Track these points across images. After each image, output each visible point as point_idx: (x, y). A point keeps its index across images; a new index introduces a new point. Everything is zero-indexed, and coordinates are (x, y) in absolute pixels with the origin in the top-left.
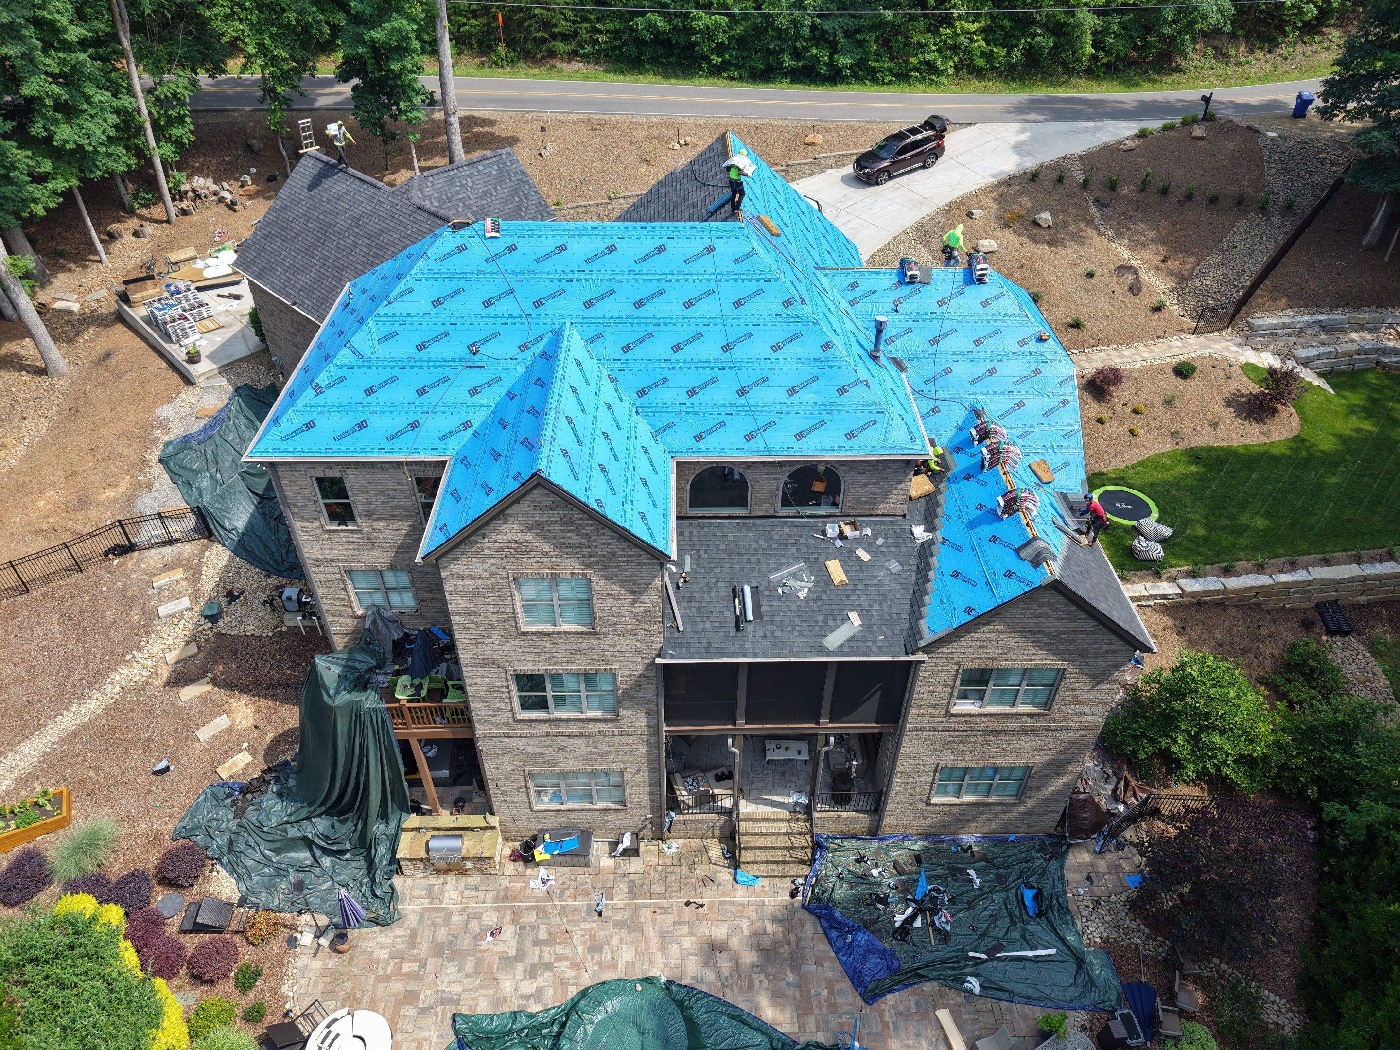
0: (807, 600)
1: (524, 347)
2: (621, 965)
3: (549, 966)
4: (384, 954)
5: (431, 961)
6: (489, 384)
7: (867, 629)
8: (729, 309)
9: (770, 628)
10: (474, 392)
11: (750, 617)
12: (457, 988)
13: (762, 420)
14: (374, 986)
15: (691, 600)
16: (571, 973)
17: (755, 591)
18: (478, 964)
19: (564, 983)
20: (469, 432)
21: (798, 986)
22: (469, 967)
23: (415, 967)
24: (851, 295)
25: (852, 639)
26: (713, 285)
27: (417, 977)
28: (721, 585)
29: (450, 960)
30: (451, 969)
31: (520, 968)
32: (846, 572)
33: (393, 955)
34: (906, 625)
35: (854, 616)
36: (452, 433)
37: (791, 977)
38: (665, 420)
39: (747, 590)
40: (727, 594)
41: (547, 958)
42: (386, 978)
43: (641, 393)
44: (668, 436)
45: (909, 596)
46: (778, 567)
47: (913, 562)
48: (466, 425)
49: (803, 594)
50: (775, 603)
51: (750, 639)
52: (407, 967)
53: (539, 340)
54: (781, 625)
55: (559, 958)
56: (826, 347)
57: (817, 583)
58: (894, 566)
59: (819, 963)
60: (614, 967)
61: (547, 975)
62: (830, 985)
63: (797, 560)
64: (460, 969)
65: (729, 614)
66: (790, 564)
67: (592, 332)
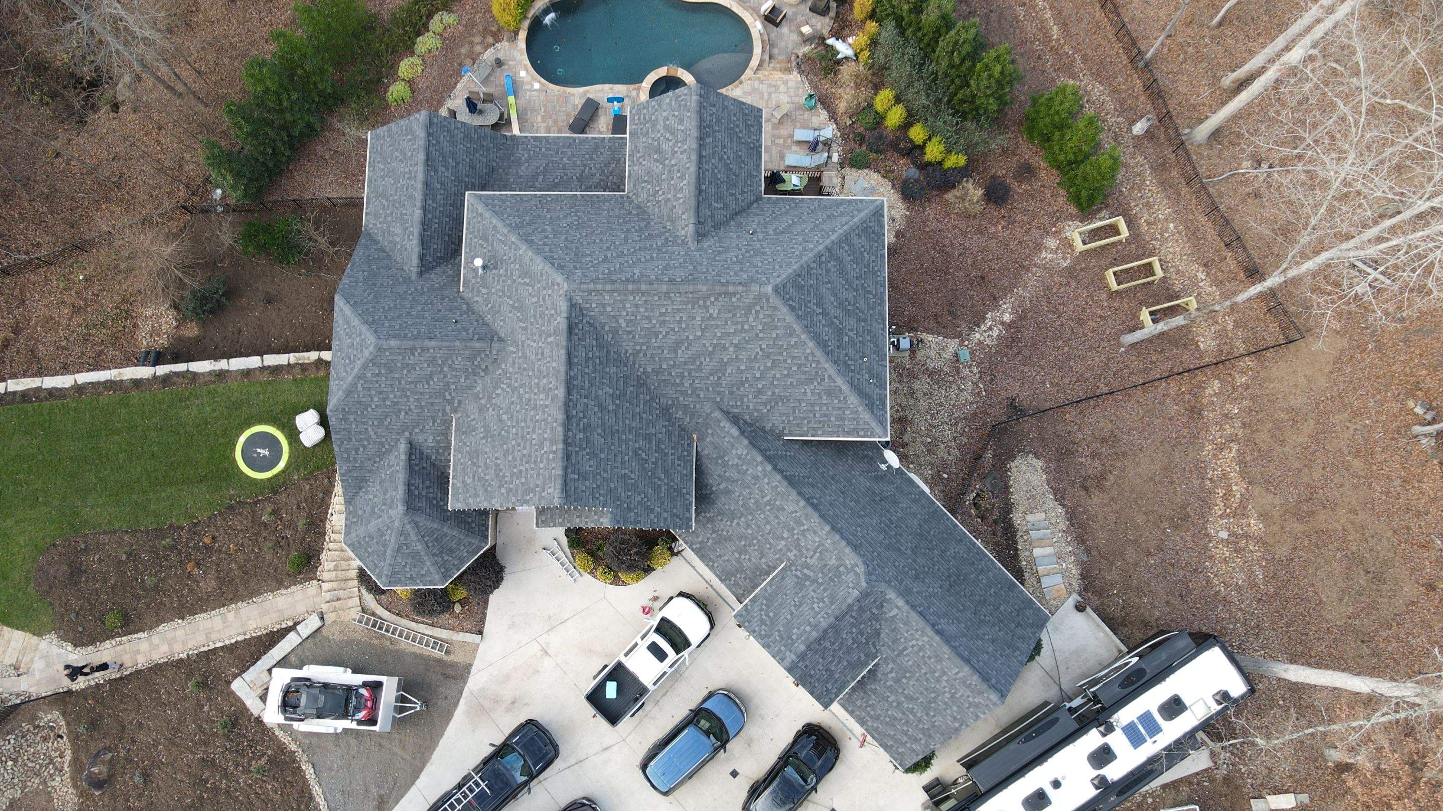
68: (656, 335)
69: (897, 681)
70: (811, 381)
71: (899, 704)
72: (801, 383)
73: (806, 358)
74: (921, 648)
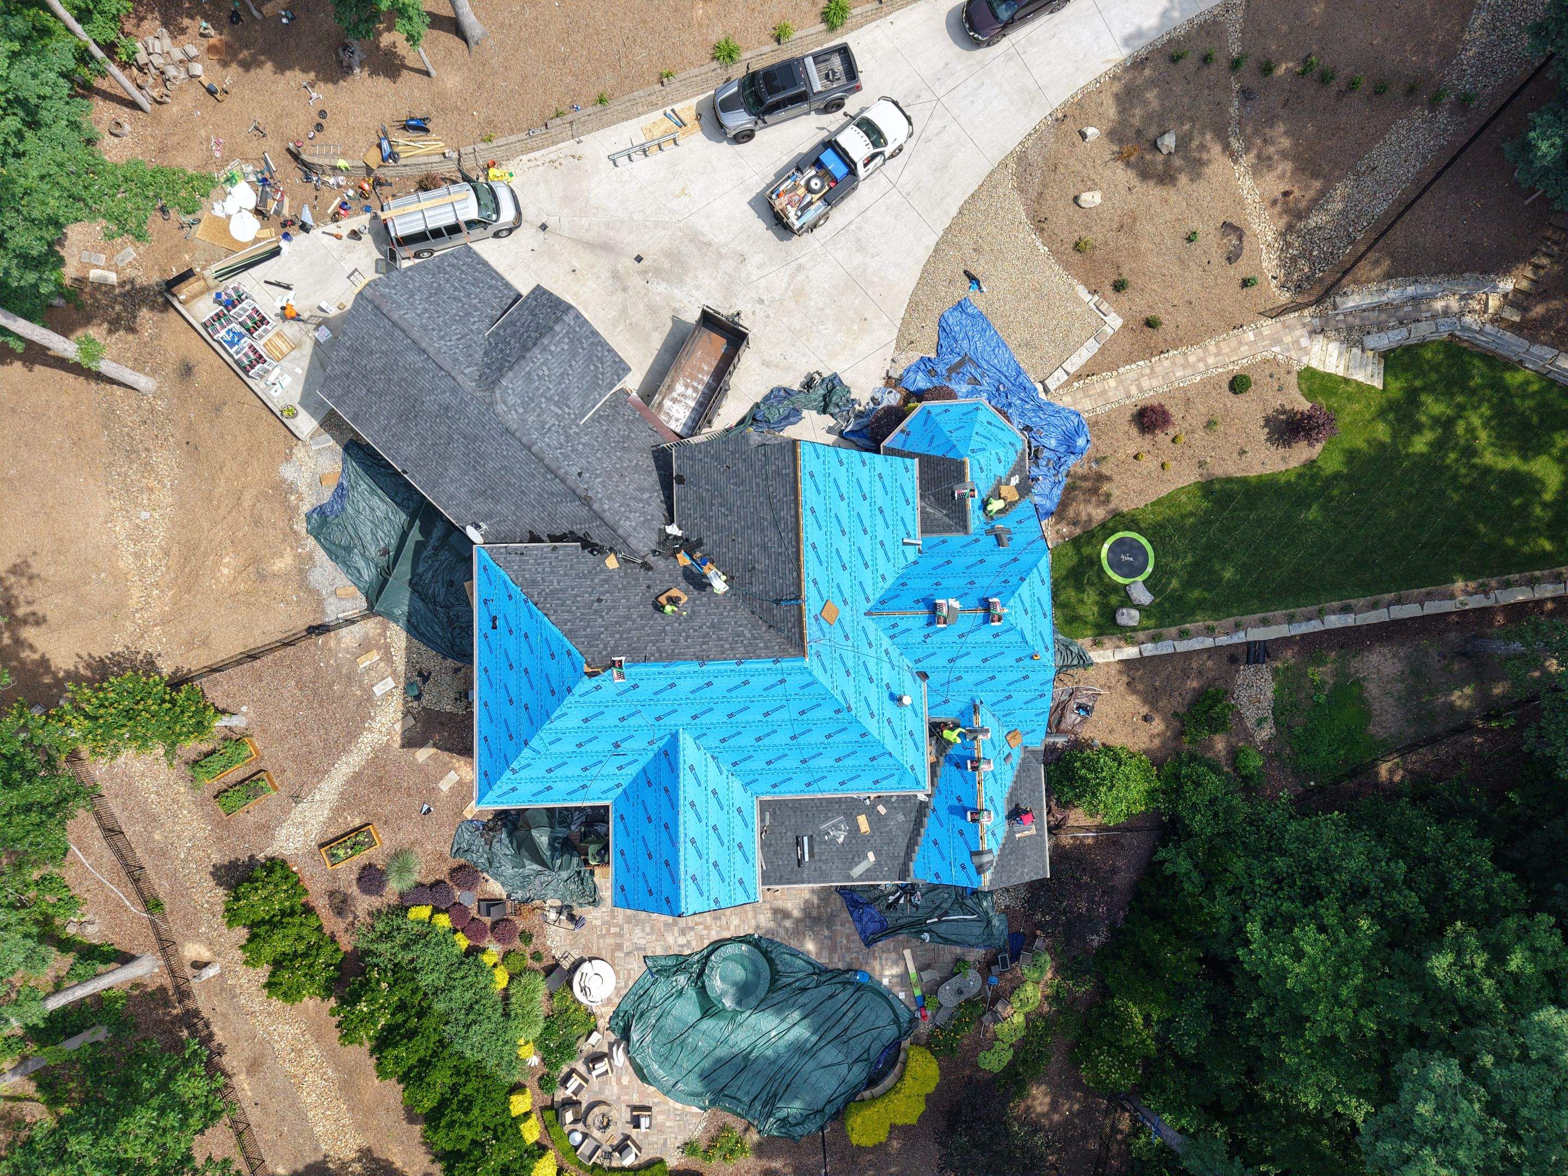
0: (843, 844)
1: (651, 743)
2: (732, 928)
3: (692, 929)
4: (598, 923)
5: (626, 926)
6: (630, 763)
7: (878, 863)
8: (796, 716)
9: (818, 864)
10: (620, 768)
11: (807, 859)
12: (643, 942)
13: (817, 776)
14: (598, 943)
15: (770, 845)
16: (705, 932)
17: (811, 839)
18: (652, 928)
19: (702, 938)
20: (621, 789)
21: (831, 938)
22: (648, 929)
23: (618, 930)
24: (892, 632)
25: (868, 870)
26: (784, 702)
27: (620, 935)
28: (789, 834)
29: (637, 925)
30: (638, 931)
31: (676, 929)
32: (870, 823)
33: (603, 923)
34: (902, 861)
35: (871, 856)
36: (609, 790)
37: (827, 933)
38: (751, 778)
39: (806, 839)
40: (792, 841)
41: (690, 924)
42: (603, 936)
43: (735, 764)
44: (754, 786)
45: (906, 841)
46: (827, 819)
47: (913, 815)
48: (618, 786)
49: (841, 840)
50: (823, 846)
51: (806, 872)
52: (613, 930)
53: (661, 739)
54: (826, 862)
55: (697, 924)
56: (864, 735)
57: (850, 832)
58: (901, 818)
59: (843, 925)
60: (729, 929)
61: (692, 933)
62: (848, 937)
63: (838, 815)
64: (643, 931)
65: (793, 855)
66: (833, 817)
67: (699, 732)
68: (713, 625)
69: (468, 314)
70: (552, 592)
71: (469, 296)
72: (563, 590)
73: (556, 611)
74: (442, 338)
